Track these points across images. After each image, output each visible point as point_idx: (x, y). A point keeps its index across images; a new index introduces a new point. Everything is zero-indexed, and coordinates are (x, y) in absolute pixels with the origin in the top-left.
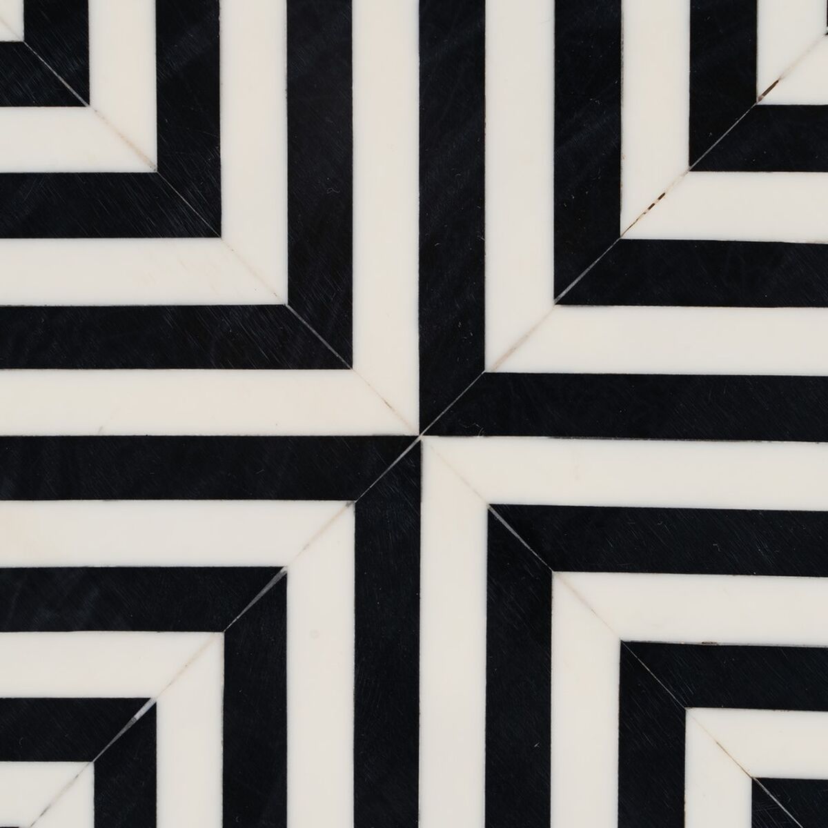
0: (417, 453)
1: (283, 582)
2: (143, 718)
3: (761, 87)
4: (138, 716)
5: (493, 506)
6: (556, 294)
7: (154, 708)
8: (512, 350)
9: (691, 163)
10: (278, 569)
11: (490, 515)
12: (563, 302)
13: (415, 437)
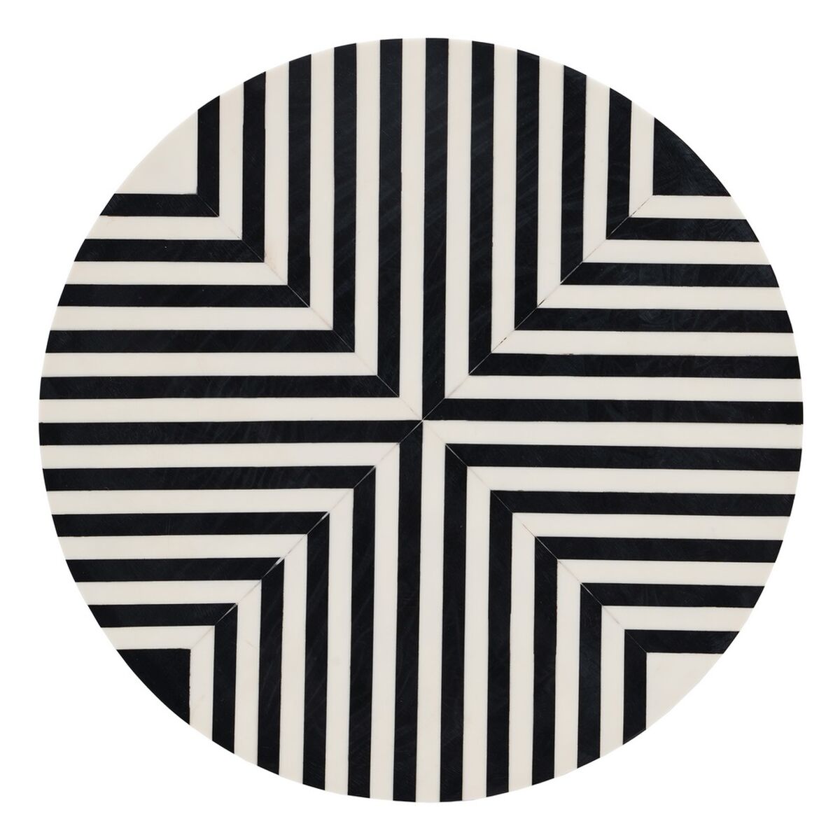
0: (421, 426)
1: (374, 472)
2: (325, 519)
3: (539, 302)
4: (323, 518)
5: (447, 444)
6: (470, 371)
7: (329, 515)
8: (454, 391)
9: (515, 327)
10: (373, 467)
11: (446, 447)
12: (471, 374)
13: (420, 421)
